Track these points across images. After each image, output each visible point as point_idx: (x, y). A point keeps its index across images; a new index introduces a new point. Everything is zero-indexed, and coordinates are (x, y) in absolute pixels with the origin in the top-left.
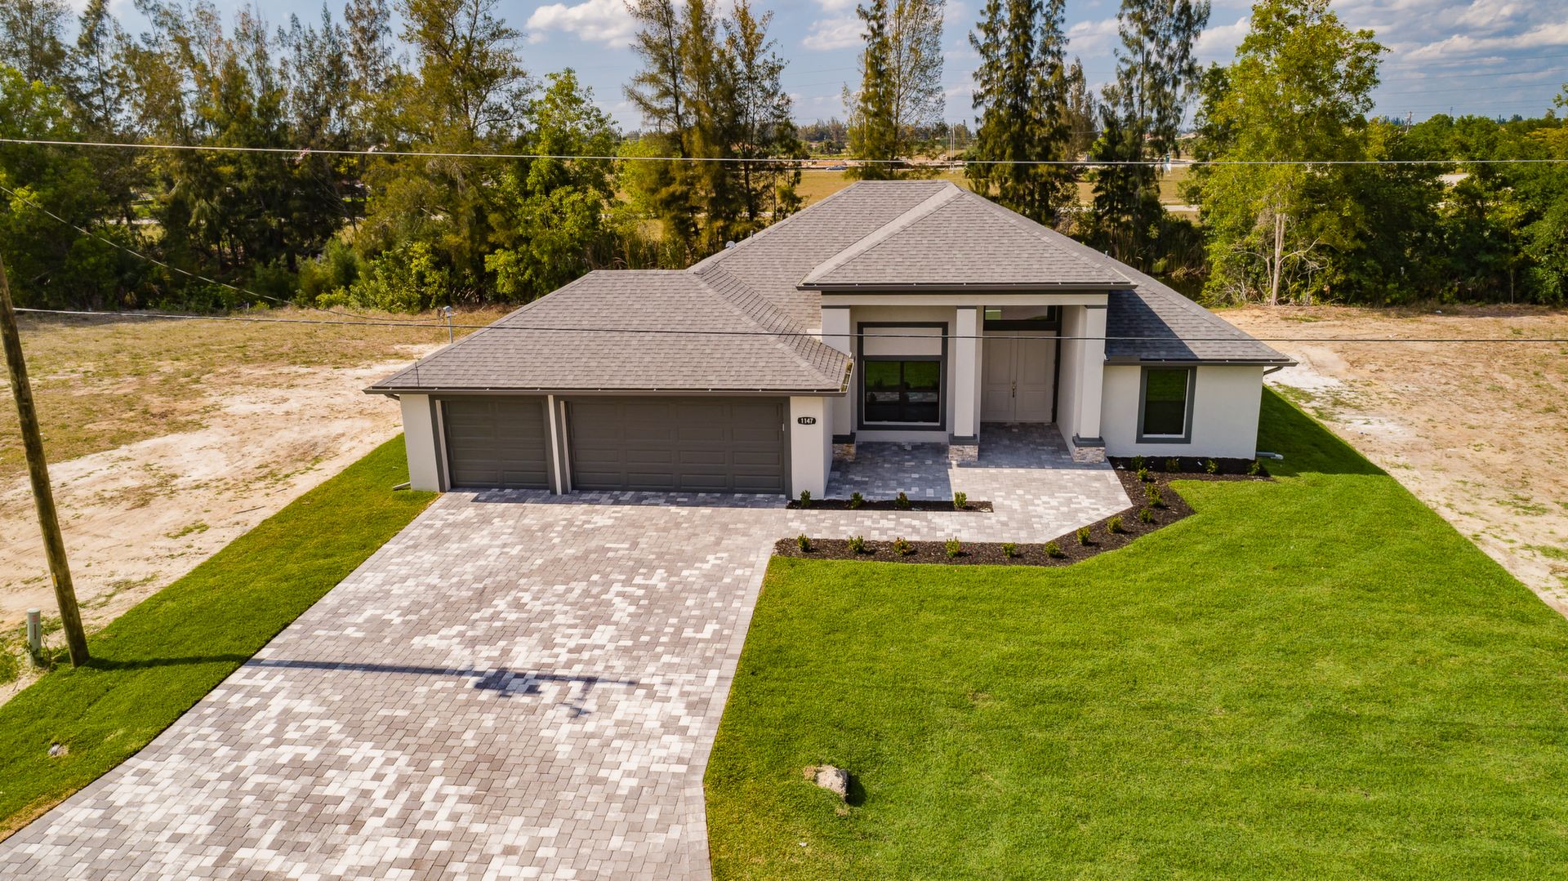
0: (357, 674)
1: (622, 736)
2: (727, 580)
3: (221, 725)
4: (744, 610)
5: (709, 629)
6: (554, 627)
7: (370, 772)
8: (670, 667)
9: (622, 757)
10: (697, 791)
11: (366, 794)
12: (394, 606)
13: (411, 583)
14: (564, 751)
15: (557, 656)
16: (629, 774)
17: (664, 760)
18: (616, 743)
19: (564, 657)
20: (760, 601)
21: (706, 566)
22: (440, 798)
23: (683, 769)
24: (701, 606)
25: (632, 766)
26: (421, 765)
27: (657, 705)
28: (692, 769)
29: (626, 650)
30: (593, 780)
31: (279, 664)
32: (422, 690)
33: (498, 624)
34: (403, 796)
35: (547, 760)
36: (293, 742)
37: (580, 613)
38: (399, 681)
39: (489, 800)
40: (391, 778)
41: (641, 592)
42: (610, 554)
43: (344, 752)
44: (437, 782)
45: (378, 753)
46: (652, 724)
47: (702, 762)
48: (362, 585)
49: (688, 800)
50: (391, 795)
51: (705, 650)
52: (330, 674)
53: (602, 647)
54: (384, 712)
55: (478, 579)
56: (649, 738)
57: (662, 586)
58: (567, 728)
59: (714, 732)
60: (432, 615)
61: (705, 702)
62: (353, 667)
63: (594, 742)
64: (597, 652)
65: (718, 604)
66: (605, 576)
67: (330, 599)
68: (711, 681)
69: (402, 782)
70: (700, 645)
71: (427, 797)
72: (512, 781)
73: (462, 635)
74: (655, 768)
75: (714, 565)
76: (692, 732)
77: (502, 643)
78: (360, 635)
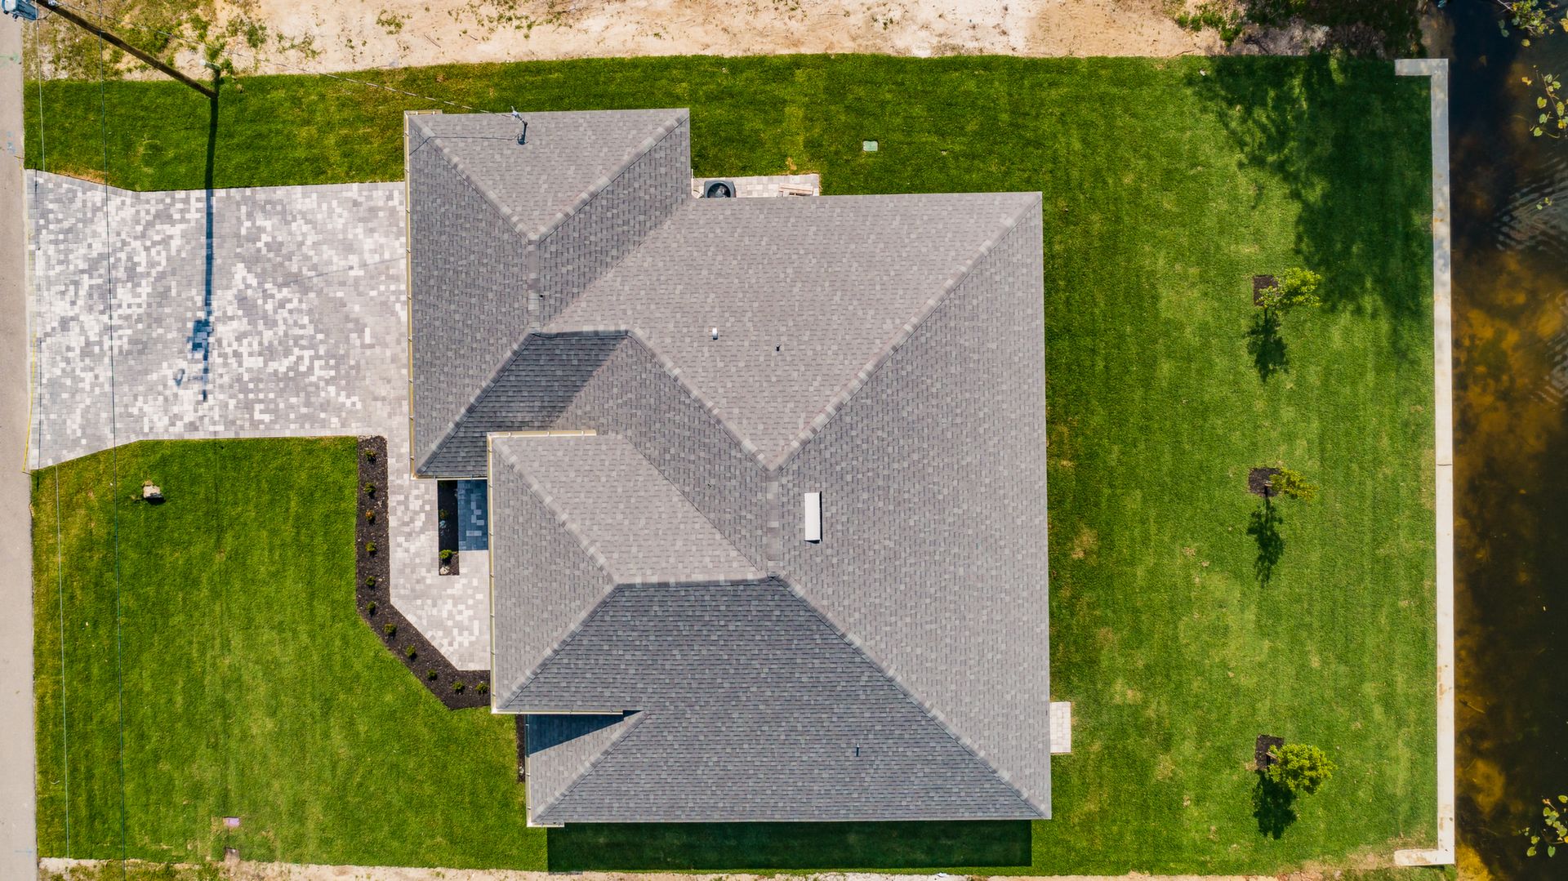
0: (204, 253)
1: (166, 399)
2: (323, 415)
3: (157, 216)
4: (290, 431)
5: (267, 418)
6: (260, 333)
7: (132, 301)
8: (226, 405)
9: (151, 403)
10: (134, 439)
11: (120, 306)
12: (276, 233)
13: (305, 228)
14: (154, 377)
15: (230, 345)
16: (141, 409)
17: (151, 421)
18: (161, 398)
19: (229, 350)
20: (300, 440)
21: (342, 399)
22: (120, 337)
23: (146, 430)
24: (291, 407)
25: (146, 408)
26: (139, 320)
27: (192, 408)
28: (147, 434)
29: (239, 379)
30: (135, 397)
31: (209, 207)
32: (194, 292)
33: (260, 302)
34: (120, 322)
35: (146, 372)
36: (148, 255)
37: (276, 343)
38: (200, 278)
39: (121, 358)
40: (129, 311)
41: (303, 368)
42: (354, 336)
43: (144, 283)
44: (129, 332)
45: (144, 297)
46: (176, 409)
47: (151, 437)
48: (300, 201)
49: (128, 437)
50: (120, 317)
51: (243, 419)
52: (203, 239)
53: (240, 365)
54: (174, 284)
55: (314, 267)
56: (166, 411)
57: (313, 379)
58: (170, 373)
59: (173, 438)
60: (269, 260)
61: (196, 429)
62: (210, 246)
63: (161, 388)
64: (235, 365)
65: (292, 416)
66: (321, 342)
67: (280, 192)
68: (212, 429)
69: (128, 318)
70: (247, 416)
71: (120, 332)
72: (132, 362)
73: (248, 286)
74: (146, 420)
75: (343, 404)
76: (171, 429)
77: (240, 313)
78: (243, 231)
